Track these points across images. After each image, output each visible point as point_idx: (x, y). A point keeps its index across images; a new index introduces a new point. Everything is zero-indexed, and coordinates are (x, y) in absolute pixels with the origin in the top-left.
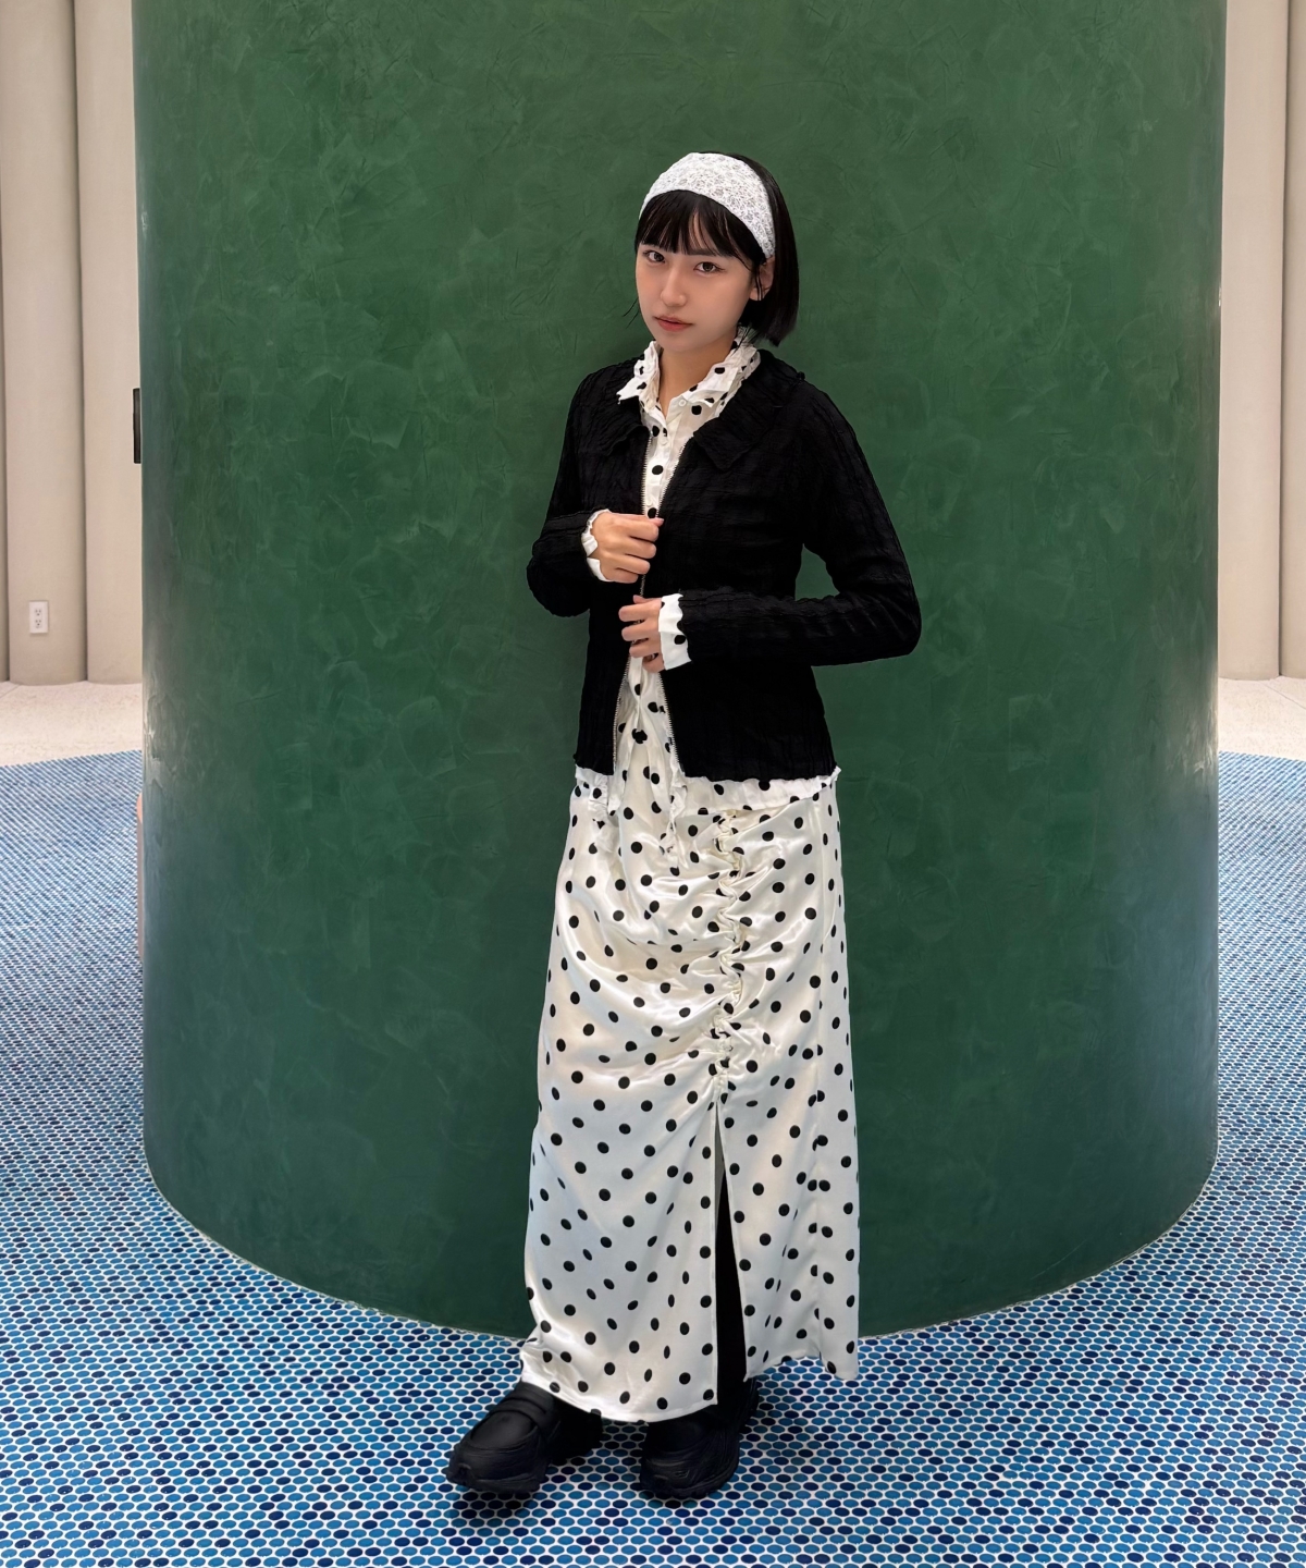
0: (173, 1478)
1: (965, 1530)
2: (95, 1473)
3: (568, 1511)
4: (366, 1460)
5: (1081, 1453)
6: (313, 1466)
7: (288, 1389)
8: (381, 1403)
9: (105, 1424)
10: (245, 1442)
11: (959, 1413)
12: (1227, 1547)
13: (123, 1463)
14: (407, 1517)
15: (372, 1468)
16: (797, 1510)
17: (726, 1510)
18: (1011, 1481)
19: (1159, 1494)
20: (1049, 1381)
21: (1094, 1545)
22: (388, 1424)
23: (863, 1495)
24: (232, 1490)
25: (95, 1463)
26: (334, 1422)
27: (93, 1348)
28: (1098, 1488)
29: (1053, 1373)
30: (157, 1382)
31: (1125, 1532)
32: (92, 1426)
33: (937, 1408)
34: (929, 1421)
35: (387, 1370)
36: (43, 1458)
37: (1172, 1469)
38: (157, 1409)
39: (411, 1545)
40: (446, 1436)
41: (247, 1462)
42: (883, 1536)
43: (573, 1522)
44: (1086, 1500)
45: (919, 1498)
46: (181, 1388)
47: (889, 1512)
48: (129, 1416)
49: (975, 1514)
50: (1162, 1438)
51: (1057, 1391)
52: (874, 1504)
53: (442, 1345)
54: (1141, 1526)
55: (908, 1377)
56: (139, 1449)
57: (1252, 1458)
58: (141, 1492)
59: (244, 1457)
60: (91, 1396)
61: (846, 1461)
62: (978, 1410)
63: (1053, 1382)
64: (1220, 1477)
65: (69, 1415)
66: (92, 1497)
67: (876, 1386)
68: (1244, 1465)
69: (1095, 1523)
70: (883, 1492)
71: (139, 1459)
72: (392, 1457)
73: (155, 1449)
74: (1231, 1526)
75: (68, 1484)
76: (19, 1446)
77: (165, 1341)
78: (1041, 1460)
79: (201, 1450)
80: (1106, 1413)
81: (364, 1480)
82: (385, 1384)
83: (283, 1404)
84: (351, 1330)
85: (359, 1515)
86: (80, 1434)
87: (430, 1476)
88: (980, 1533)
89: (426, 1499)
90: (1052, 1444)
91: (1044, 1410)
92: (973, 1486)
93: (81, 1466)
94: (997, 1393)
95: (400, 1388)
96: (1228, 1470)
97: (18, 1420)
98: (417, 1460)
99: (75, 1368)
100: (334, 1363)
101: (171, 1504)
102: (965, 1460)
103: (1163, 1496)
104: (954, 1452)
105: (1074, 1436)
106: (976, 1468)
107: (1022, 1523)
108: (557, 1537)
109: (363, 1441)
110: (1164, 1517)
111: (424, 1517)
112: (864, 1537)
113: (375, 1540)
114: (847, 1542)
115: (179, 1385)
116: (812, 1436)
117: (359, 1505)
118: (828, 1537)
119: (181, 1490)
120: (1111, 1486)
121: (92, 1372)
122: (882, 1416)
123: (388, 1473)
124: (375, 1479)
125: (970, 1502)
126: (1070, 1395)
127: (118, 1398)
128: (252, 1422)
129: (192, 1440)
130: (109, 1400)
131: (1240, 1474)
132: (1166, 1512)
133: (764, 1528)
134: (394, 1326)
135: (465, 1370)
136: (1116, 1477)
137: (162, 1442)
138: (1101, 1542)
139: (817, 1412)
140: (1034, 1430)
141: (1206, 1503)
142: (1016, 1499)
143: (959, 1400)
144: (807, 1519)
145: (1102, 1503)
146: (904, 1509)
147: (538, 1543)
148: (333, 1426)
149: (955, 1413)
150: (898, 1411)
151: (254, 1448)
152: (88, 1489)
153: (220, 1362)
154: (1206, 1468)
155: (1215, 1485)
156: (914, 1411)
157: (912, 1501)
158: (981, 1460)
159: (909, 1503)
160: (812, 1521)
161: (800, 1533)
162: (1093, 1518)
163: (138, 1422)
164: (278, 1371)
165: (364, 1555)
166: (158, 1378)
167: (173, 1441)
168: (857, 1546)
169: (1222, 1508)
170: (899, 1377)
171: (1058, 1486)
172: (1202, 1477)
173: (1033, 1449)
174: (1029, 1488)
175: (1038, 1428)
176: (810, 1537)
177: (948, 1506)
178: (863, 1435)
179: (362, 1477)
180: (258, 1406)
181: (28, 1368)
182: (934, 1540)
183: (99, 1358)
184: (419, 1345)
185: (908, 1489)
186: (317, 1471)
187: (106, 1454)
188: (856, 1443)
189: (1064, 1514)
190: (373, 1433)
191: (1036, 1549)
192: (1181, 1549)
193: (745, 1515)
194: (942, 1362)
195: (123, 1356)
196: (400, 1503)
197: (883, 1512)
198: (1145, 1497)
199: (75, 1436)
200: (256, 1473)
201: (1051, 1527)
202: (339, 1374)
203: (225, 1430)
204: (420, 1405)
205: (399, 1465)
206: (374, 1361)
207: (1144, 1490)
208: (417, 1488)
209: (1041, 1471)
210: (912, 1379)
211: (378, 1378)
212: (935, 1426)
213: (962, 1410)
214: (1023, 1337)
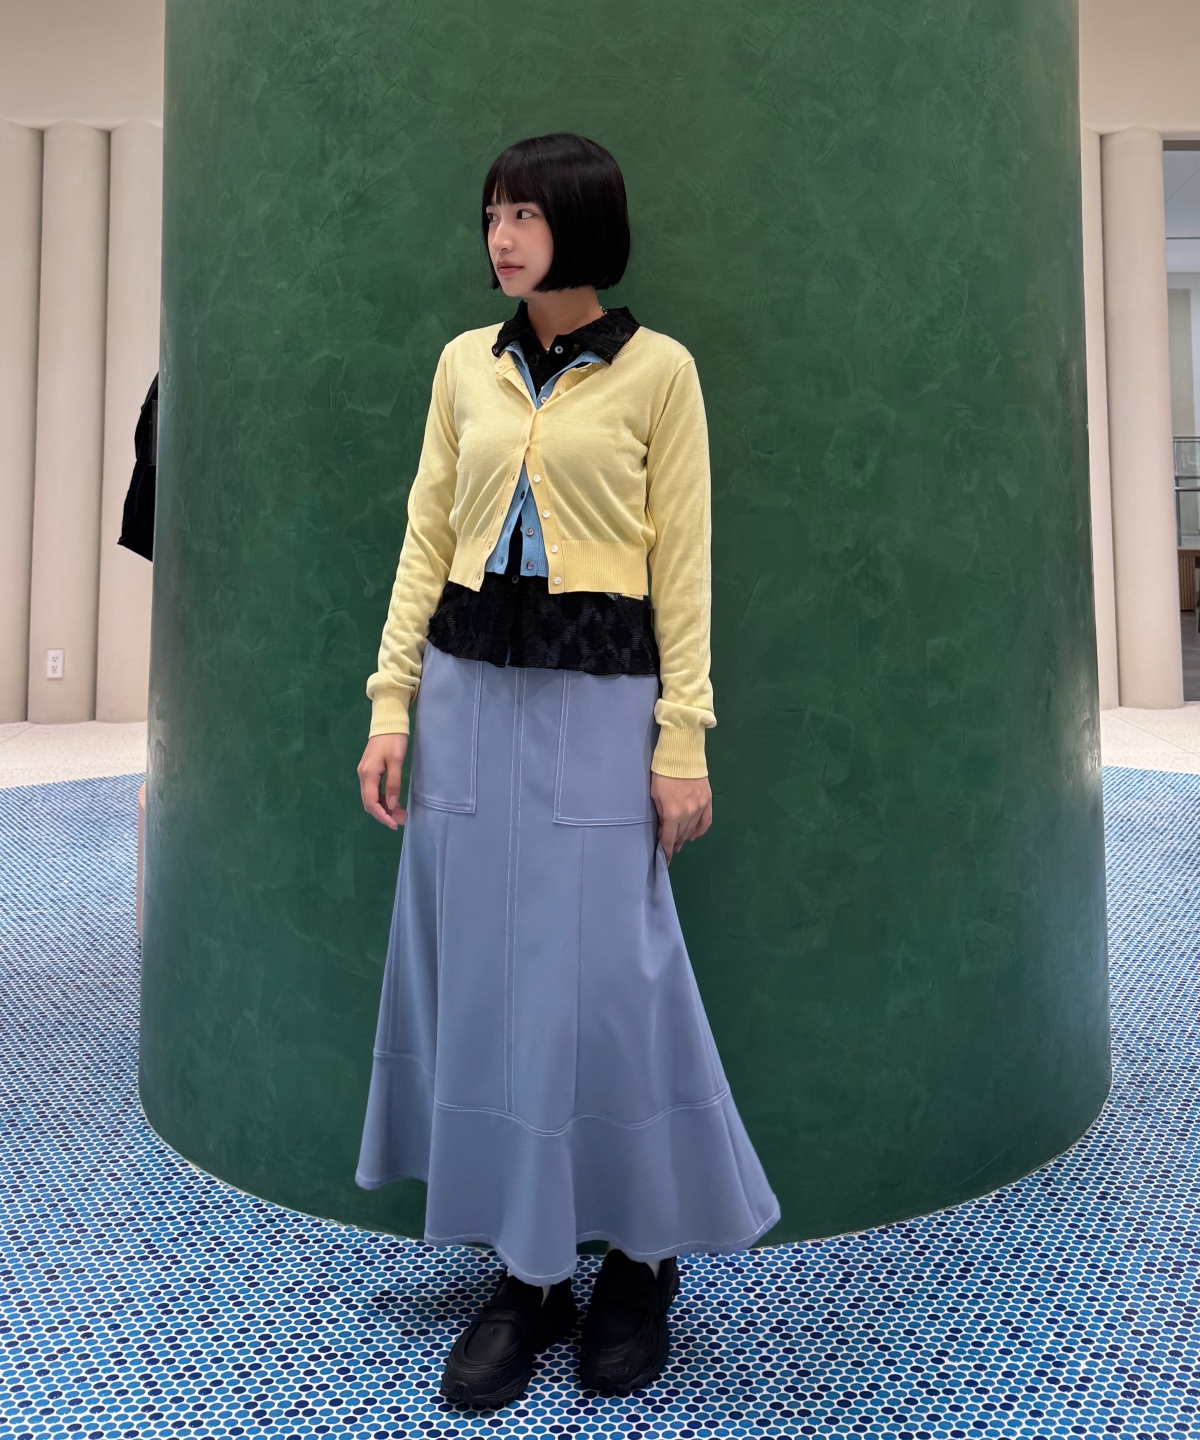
0: (159, 1382)
1: (916, 1409)
2: (85, 1379)
3: (539, 1402)
4: (346, 1361)
5: (1018, 1337)
6: (295, 1368)
7: (271, 1299)
8: (360, 1309)
9: (96, 1334)
10: (230, 1347)
11: (902, 1305)
12: (1163, 1418)
13: (112, 1369)
14: (386, 1412)
15: (352, 1368)
16: (758, 1396)
17: (691, 1398)
18: (956, 1364)
19: (1093, 1372)
20: (983, 1274)
21: (1039, 1420)
22: (366, 1327)
23: (819, 1381)
24: (217, 1392)
25: (84, 1370)
26: (315, 1327)
27: (85, 1266)
28: (1038, 1368)
29: (986, 1268)
30: (146, 1295)
31: (1067, 1407)
32: (83, 1336)
33: (882, 1301)
34: (874, 1312)
35: (366, 1280)
36: (34, 1367)
37: (1104, 1349)
38: (146, 1319)
41: (231, 1365)
42: (840, 1418)
43: (545, 1412)
44: (1028, 1379)
45: (871, 1381)
46: (170, 1300)
47: (844, 1395)
48: (118, 1326)
49: (925, 1395)
50: (1091, 1322)
51: (990, 1283)
52: (830, 1388)
53: (416, 1256)
54: (1082, 1402)
55: (853, 1275)
56: (127, 1355)
57: (1176, 1338)
58: (129, 1395)
59: (228, 1360)
60: (82, 1309)
61: (800, 1350)
62: (919, 1302)
63: (986, 1276)
64: (1148, 1355)
65: (61, 1327)
66: (81, 1401)
67: (823, 1283)
68: (1169, 1344)
69: (1038, 1400)
70: (838, 1377)
71: (127, 1365)
72: (371, 1357)
73: (144, 1355)
74: (1165, 1399)
75: (58, 1389)
76: (12, 1356)
77: (154, 1258)
78: (982, 1345)
79: (187, 1356)
80: (1037, 1302)
81: (344, 1379)
83: (266, 1312)
84: (331, 1245)
85: (338, 1412)
86: (71, 1343)
87: (407, 1374)
88: (931, 1412)
89: (404, 1395)
90: (991, 1331)
91: (980, 1300)
92: (921, 1370)
93: (71, 1373)
94: (935, 1286)
96: (1156, 1349)
97: (12, 1332)
98: (394, 1360)
99: (67, 1284)
100: (315, 1274)
101: (157, 1406)
102: (911, 1346)
103: (1098, 1374)
104: (900, 1339)
105: (1010, 1323)
106: (922, 1353)
107: (970, 1402)
108: (530, 1427)
109: (343, 1344)
110: (1102, 1393)
111: (402, 1412)
112: (823, 1418)
114: (806, 1424)
115: (167, 1297)
116: (767, 1329)
117: (339, 1402)
118: (789, 1420)
119: (167, 1393)
120: (1049, 1366)
121: (84, 1287)
122: (831, 1309)
123: (367, 1372)
124: (355, 1378)
125: (919, 1384)
126: (1003, 1287)
127: (109, 1310)
128: (237, 1329)
129: (180, 1346)
130: (99, 1313)
131: (1167, 1352)
132: (1102, 1388)
133: (727, 1413)
134: (371, 1241)
135: (439, 1278)
136: (1051, 1358)
137: (150, 1349)
138: (1046, 1417)
139: (770, 1307)
140: (972, 1318)
141: (1139, 1378)
142: (962, 1381)
143: (901, 1294)
144: (768, 1404)
145: (1042, 1382)
146: (858, 1392)
148: (314, 1331)
149: (899, 1305)
150: (846, 1305)
151: (239, 1353)
152: (77, 1394)
153: (207, 1276)
154: (1135, 1348)
155: (1145, 1363)
156: (861, 1304)
157: (865, 1384)
158: (926, 1346)
159: (863, 1387)
160: (772, 1406)
161: (762, 1417)
162: (1036, 1395)
163: (127, 1332)
164: (262, 1283)
166: (148, 1292)
167: (160, 1347)
168: (816, 1427)
169: (1154, 1383)
170: (844, 1274)
171: (1001, 1368)
172: (1132, 1356)
173: (974, 1335)
174: (973, 1370)
175: (975, 1316)
176: (772, 1420)
177: (899, 1388)
178: (814, 1326)
179: (342, 1377)
180: (242, 1315)
181: (23, 1285)
182: (888, 1420)
183: (91, 1275)
184: (395, 1256)
185: (861, 1374)
186: (299, 1372)
187: (96, 1361)
188: (809, 1334)
189: (1008, 1393)
192: (1121, 1421)
193: (708, 1402)
194: (883, 1260)
195: (115, 1272)
196: (378, 1399)
197: (839, 1396)
198: (1082, 1375)
199: (66, 1345)
200: (240, 1376)
201: (998, 1405)
202: (320, 1284)
203: (210, 1337)
205: (377, 1365)
206: (353, 1271)
207: (1080, 1369)
208: (395, 1385)
209: (982, 1355)
210: (856, 1276)
211: (357, 1286)
212: (881, 1317)
213: (905, 1302)
214: (955, 1237)
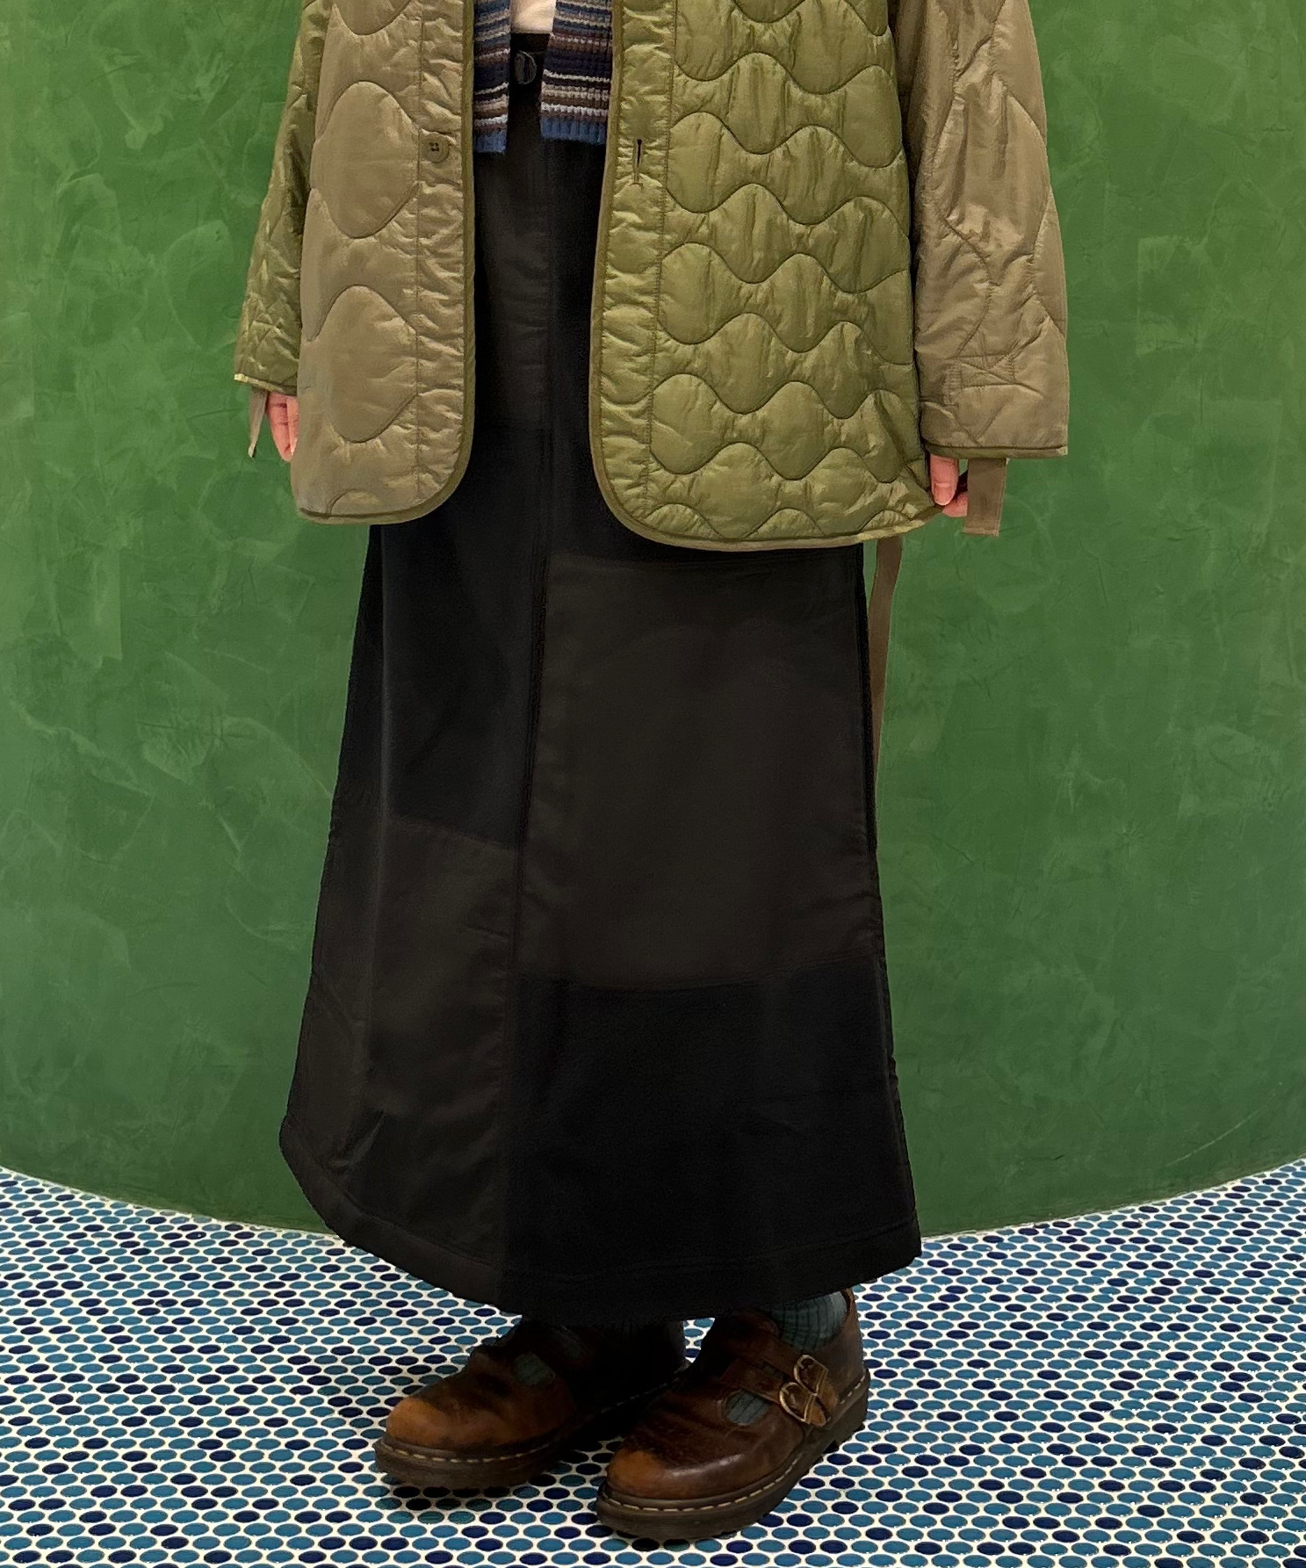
1: (1042, 1485)
4: (68, 1385)
5: (1240, 1388)
8: (110, 1314)
11: (1043, 1336)
14: (119, 1459)
18: (1123, 1423)
20: (1192, 1297)
21: (1259, 1508)
22: (115, 1340)
23: (878, 1438)
26: (28, 1337)
28: (1267, 1433)
29: (1198, 1288)
34: (994, 1345)
35: (129, 1275)
39: (118, 1495)
40: (206, 1356)
42: (904, 1492)
44: (1247, 1448)
45: (968, 1442)
47: (917, 1460)
49: (1060, 1465)
51: (1204, 1310)
52: (894, 1449)
55: (965, 1291)
62: (1075, 1332)
63: (1198, 1299)
69: (1259, 1479)
70: (911, 1434)
72: (113, 1381)
78: (1174, 1397)
80: (1283, 1339)
81: (60, 1411)
82: (121, 1291)
84: (83, 1225)
85: (38, 1457)
87: (168, 1407)
88: (1066, 1489)
89: (156, 1436)
90: (1193, 1377)
91: (1182, 1334)
92: (1060, 1429)
94: (1106, 1311)
95: (145, 1296)
98: (151, 1386)
100: (46, 1265)
102: (1048, 1395)
104: (1031, 1384)
105: (1229, 1368)
106: (1066, 1405)
107: (1138, 1478)
108: (361, 1487)
109: (70, 1361)
111: (148, 1460)
112: (874, 1492)
113: (60, 1488)
114: (843, 1499)
117: (45, 1442)
120: (1288, 1431)
122: (918, 1337)
123: (102, 1402)
124: (79, 1410)
125: (1050, 1449)
126: (1225, 1316)
134: (151, 1221)
135: (253, 1275)
136: (1293, 1419)
138: (1270, 1504)
140: (1164, 1358)
142: (1130, 1446)
143: (1045, 1320)
146: (942, 1457)
147: (329, 1495)
148: (25, 1343)
149: (1037, 1336)
150: (944, 1332)
156: (971, 1332)
157: (957, 1446)
158: (1076, 1395)
159: (953, 1450)
162: (1257, 1472)
165: (36, 1508)
168: (860, 1504)
170: (949, 1289)
171: (1202, 1430)
173: (1161, 1382)
174: (1152, 1432)
175: (1169, 1356)
177: (1016, 1453)
178: (884, 1361)
179: (56, 1407)
182: (989, 1498)
184: (187, 1244)
185: (952, 1431)
189: (1208, 1467)
190: (89, 1351)
191: (1161, 1512)
196: (111, 1440)
197: (908, 1461)
201: (1187, 1483)
202: (51, 1278)
204: (171, 1318)
205: (121, 1392)
206: (111, 1262)
208: (143, 1421)
209: (1172, 1411)
210: (970, 1292)
211: (111, 1283)
212: (1002, 1352)
213: (1048, 1332)
214: (1152, 1243)
